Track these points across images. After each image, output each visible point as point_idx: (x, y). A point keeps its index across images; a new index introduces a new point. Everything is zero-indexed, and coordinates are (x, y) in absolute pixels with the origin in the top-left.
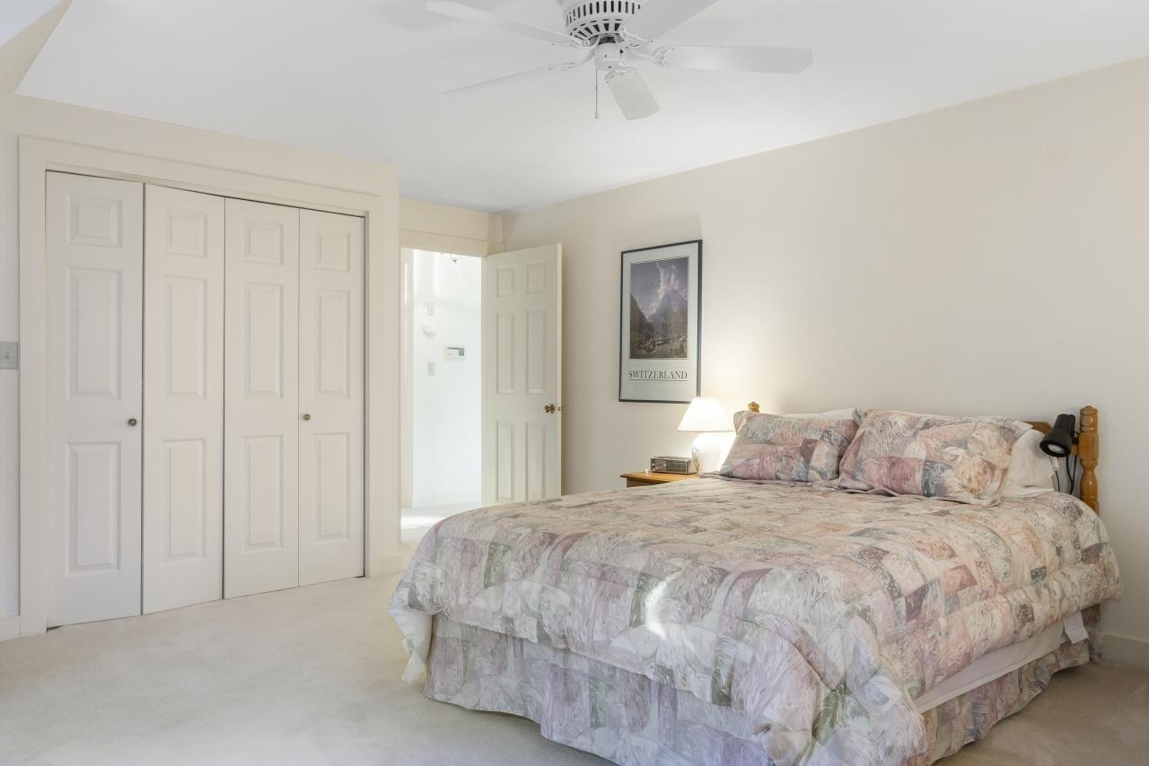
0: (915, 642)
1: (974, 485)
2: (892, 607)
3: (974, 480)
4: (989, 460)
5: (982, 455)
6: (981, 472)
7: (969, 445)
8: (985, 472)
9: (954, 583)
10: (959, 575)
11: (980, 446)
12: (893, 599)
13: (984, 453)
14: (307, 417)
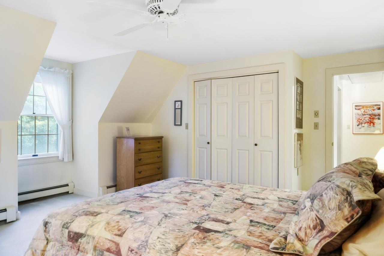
0: (68, 251)
1: (302, 235)
2: (60, 229)
3: (303, 230)
4: (322, 219)
5: (318, 212)
6: (311, 226)
7: (316, 202)
8: (315, 228)
9: (103, 245)
10: (109, 244)
11: (320, 204)
12: (63, 227)
13: (321, 211)
14: (256, 145)
